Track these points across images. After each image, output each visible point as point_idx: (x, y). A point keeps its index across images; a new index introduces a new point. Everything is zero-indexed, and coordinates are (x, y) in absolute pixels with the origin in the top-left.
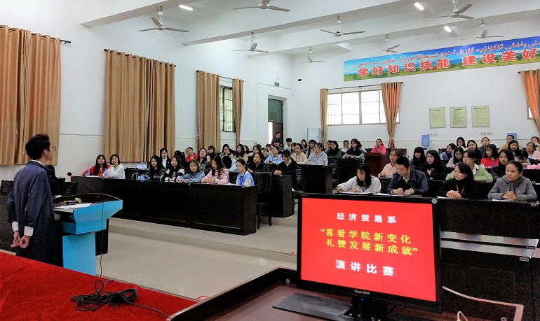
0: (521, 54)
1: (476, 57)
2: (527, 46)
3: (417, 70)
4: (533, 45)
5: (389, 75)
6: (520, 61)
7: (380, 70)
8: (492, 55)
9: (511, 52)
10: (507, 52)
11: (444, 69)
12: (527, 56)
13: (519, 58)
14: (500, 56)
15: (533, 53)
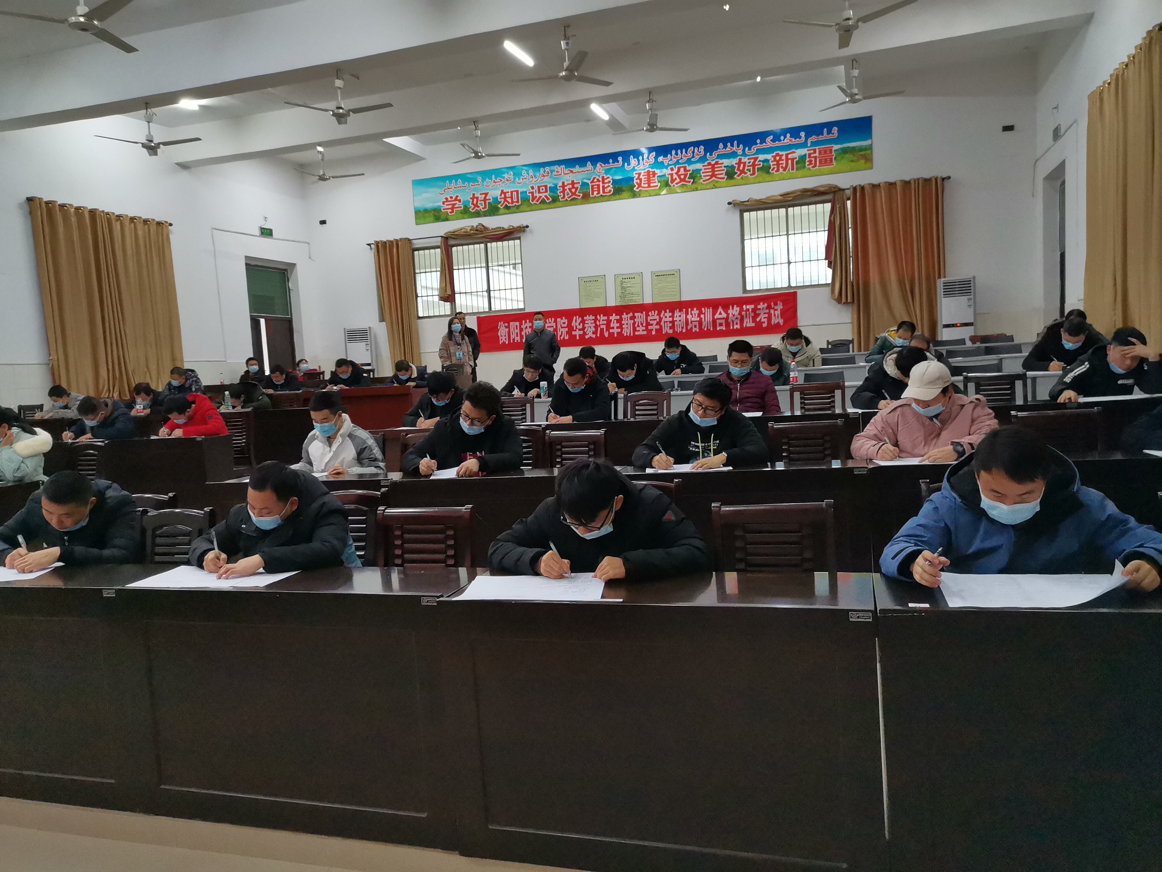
0: (733, 167)
1: (658, 172)
2: (744, 150)
3: (555, 200)
4: (754, 148)
5: (502, 211)
6: (732, 182)
7: (485, 200)
8: (685, 170)
9: (717, 163)
10: (709, 164)
11: (602, 198)
12: (743, 172)
13: (730, 174)
14: (699, 171)
15: (754, 165)
